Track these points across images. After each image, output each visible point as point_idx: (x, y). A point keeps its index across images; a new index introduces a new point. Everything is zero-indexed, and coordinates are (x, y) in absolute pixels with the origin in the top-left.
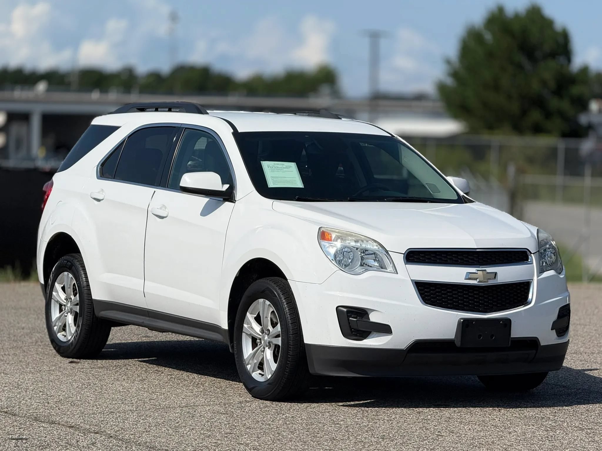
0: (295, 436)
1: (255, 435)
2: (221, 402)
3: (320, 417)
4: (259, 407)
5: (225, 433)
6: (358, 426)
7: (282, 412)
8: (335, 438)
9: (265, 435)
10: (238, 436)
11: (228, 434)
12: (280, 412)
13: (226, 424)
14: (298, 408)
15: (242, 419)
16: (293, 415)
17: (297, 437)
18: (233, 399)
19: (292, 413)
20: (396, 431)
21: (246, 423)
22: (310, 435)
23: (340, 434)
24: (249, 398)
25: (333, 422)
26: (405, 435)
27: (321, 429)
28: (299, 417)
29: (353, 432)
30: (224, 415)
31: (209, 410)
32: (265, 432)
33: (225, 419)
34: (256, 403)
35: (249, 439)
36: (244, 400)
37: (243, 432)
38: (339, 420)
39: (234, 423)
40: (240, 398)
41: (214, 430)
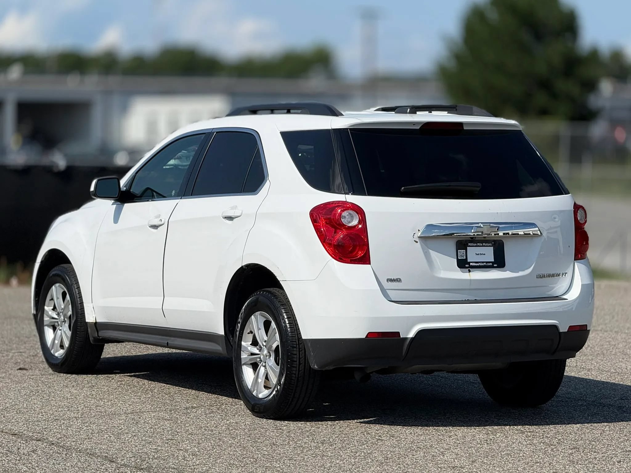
0: (235, 442)
1: (196, 441)
2: (168, 408)
3: (263, 423)
4: (205, 413)
5: (166, 439)
6: (300, 431)
7: (227, 418)
8: (275, 443)
9: (206, 441)
10: (179, 442)
11: (169, 440)
12: (225, 418)
13: (168, 431)
14: (244, 414)
15: (186, 425)
16: (237, 421)
17: (237, 443)
18: (180, 406)
19: (237, 419)
20: (337, 435)
21: (189, 429)
22: (251, 440)
23: (281, 439)
24: (196, 404)
25: (276, 427)
26: (345, 440)
27: (263, 434)
28: (243, 423)
29: (294, 438)
30: (168, 422)
31: (154, 416)
32: (206, 438)
33: (168, 425)
34: (202, 408)
35: (189, 445)
36: (190, 406)
37: (184, 438)
38: (282, 426)
39: (177, 429)
40: (187, 404)
41: (156, 437)
